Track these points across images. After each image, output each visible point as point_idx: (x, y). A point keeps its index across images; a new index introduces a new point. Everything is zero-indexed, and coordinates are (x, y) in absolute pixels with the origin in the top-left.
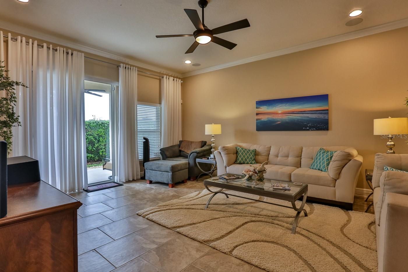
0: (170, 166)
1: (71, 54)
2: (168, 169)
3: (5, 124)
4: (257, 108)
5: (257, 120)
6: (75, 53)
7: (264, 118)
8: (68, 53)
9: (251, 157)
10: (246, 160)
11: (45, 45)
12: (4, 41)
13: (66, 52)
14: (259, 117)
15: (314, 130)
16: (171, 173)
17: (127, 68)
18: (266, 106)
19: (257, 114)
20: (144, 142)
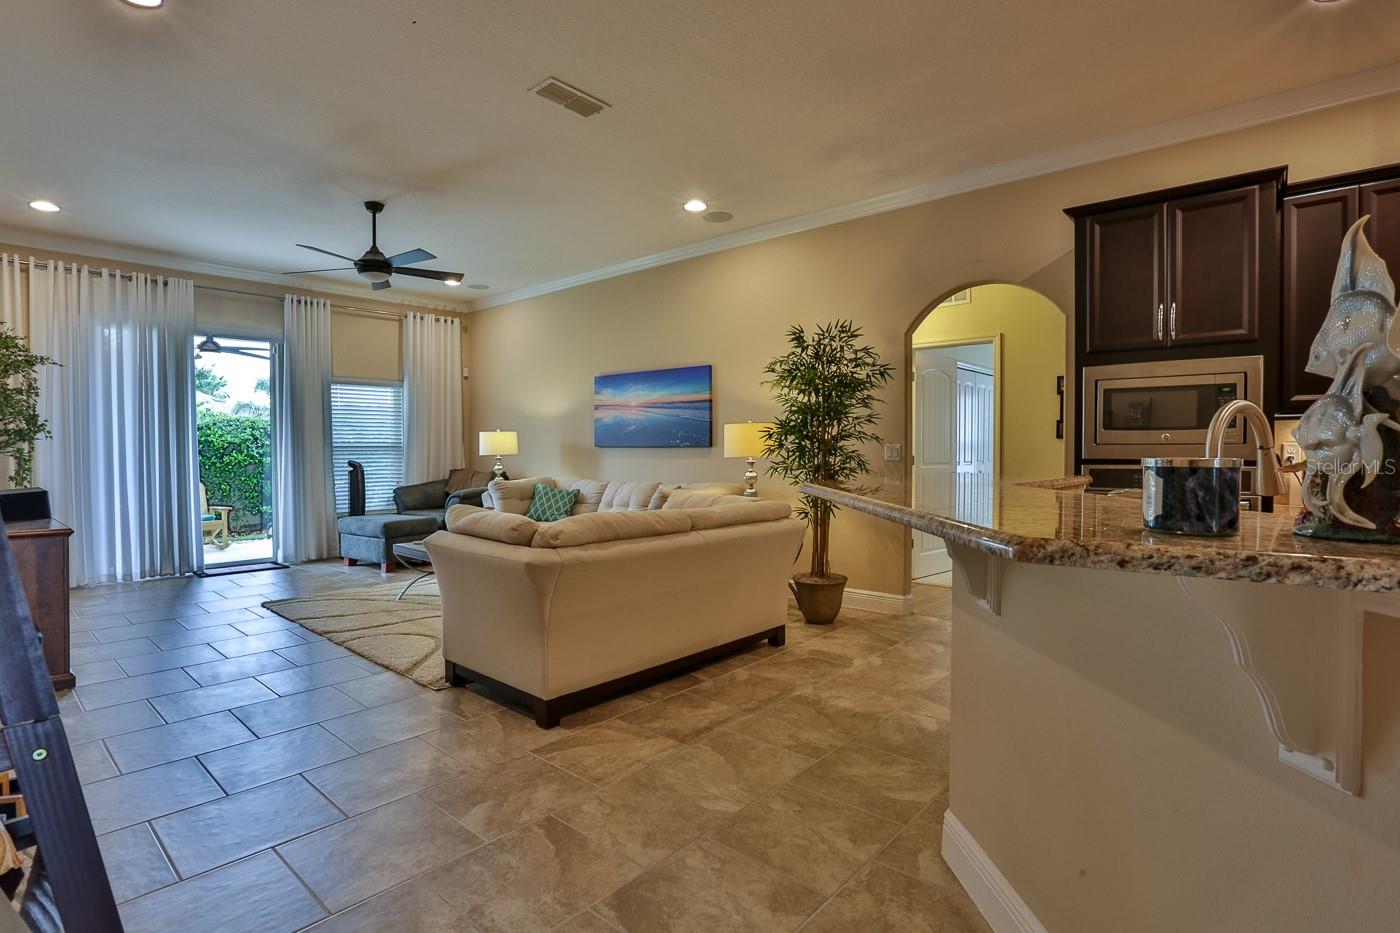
0: (382, 525)
1: (162, 285)
2: (378, 532)
3: (21, 435)
4: (596, 393)
5: (596, 421)
6: (171, 281)
7: (608, 416)
8: (155, 282)
9: (559, 507)
10: (544, 512)
11: (105, 271)
12: (22, 270)
13: (152, 281)
14: (599, 414)
15: (688, 447)
16: (384, 540)
17: (303, 303)
18: (611, 388)
19: (597, 407)
20: (350, 472)
